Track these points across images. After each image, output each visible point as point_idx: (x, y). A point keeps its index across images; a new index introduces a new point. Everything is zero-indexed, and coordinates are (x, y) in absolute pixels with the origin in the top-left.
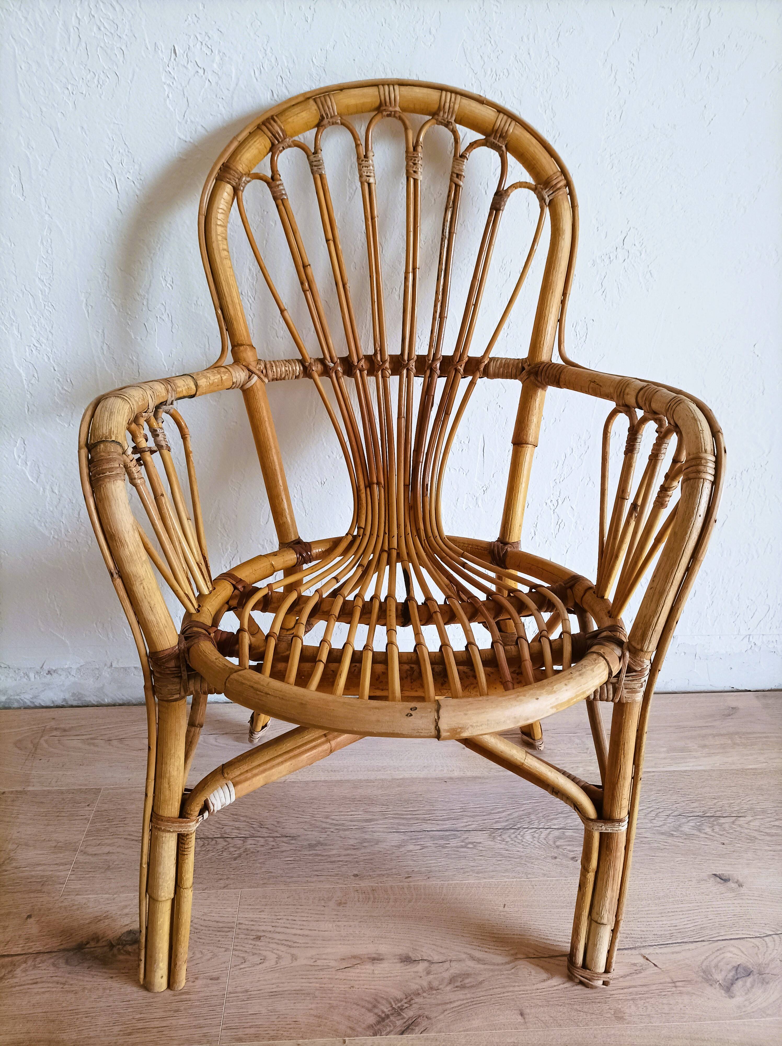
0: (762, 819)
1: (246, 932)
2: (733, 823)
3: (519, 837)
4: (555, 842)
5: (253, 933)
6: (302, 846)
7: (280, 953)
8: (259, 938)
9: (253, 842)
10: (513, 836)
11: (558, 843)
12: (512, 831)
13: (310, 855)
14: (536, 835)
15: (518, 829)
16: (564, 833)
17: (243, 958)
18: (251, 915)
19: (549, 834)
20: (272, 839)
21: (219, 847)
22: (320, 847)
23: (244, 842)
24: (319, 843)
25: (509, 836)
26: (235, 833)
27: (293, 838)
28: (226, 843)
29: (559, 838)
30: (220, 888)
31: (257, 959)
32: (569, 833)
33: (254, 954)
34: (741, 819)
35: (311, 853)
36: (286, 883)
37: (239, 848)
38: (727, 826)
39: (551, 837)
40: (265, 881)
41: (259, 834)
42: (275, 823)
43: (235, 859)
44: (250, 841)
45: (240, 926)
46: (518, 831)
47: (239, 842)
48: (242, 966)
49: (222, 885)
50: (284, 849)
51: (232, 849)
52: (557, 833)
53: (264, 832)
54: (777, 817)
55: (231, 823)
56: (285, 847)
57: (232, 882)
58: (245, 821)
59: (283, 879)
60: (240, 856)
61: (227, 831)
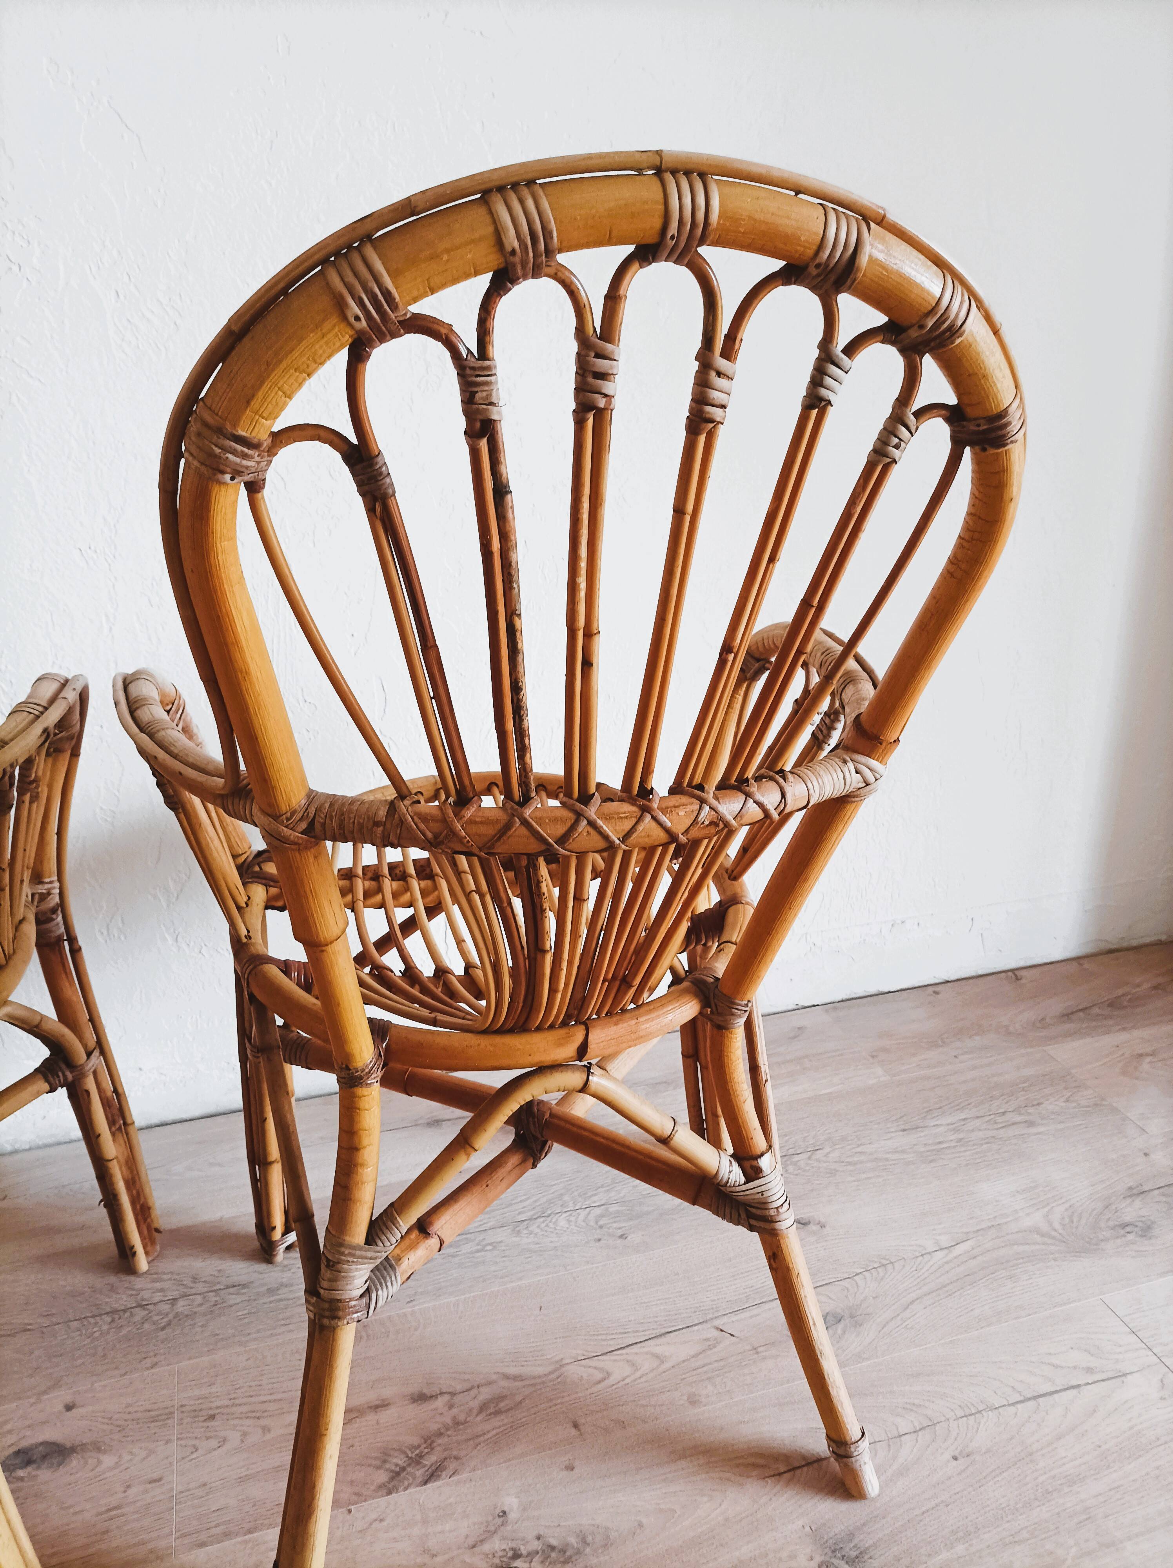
0: (842, 1148)
1: (192, 1414)
2: (809, 1158)
3: (551, 1225)
4: (597, 1223)
5: (201, 1413)
6: (258, 1294)
7: (245, 1428)
8: (212, 1417)
9: (186, 1303)
10: (543, 1225)
11: (601, 1223)
12: (542, 1219)
13: (271, 1302)
14: (573, 1219)
15: (549, 1216)
16: (607, 1209)
17: (194, 1446)
18: (197, 1392)
19: (589, 1214)
20: (213, 1294)
21: (137, 1318)
22: (285, 1290)
23: (173, 1305)
24: (282, 1285)
25: (538, 1227)
26: (158, 1297)
27: (244, 1286)
28: (146, 1312)
29: (601, 1216)
30: (147, 1369)
31: (214, 1443)
32: (613, 1208)
33: (208, 1438)
34: (818, 1152)
35: (272, 1299)
36: (240, 1343)
37: (167, 1314)
38: (802, 1164)
39: (592, 1217)
40: (211, 1347)
41: (193, 1291)
42: (216, 1273)
43: (163, 1329)
44: (181, 1303)
45: (184, 1409)
46: (549, 1219)
47: (165, 1307)
48: (193, 1456)
49: (149, 1365)
50: (232, 1302)
51: (156, 1318)
52: (598, 1211)
53: (200, 1287)
54: (860, 1143)
55: (150, 1286)
56: (233, 1299)
57: (163, 1357)
58: (170, 1279)
59: (236, 1339)
60: (169, 1324)
61: (146, 1297)
